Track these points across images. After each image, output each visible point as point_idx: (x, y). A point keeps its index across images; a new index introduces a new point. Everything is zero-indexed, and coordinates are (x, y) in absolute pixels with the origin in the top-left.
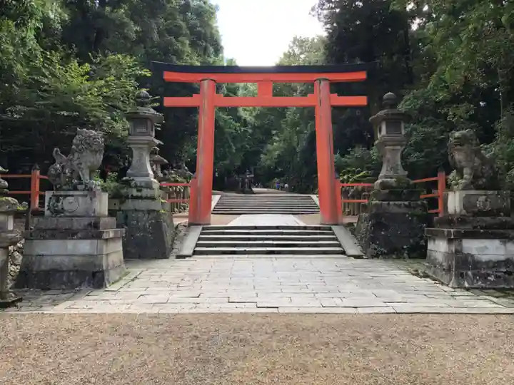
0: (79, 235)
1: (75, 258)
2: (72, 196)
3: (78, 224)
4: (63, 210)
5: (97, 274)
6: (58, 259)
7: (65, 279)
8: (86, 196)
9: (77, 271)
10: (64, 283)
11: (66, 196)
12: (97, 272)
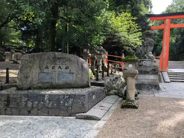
0: (150, 73)
1: (149, 80)
2: (145, 60)
3: (148, 70)
4: (142, 65)
5: (157, 86)
6: (143, 80)
7: (146, 87)
8: (150, 60)
9: (150, 84)
10: (146, 88)
11: (143, 61)
12: (157, 85)
